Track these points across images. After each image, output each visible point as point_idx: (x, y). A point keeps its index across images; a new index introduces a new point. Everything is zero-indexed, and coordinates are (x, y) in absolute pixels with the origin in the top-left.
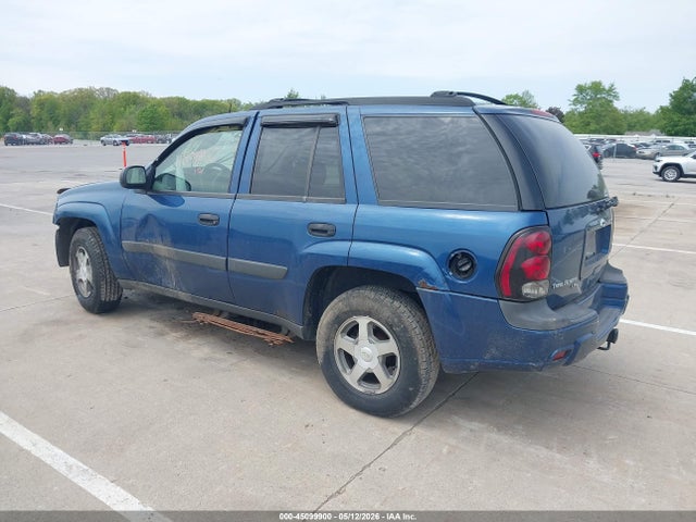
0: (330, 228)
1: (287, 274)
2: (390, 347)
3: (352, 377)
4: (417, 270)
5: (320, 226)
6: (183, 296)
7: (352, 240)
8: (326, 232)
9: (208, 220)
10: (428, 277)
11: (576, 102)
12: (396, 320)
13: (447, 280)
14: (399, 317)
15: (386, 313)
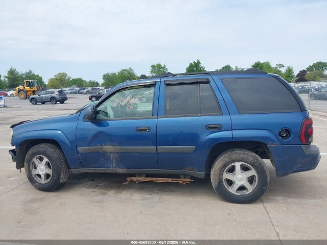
0: (219, 126)
1: (196, 149)
2: (253, 172)
3: (233, 190)
4: (267, 138)
5: (213, 126)
6: (121, 170)
7: (232, 130)
8: (217, 128)
9: (142, 130)
10: (272, 140)
11: (152, 72)
12: (256, 161)
13: (279, 140)
14: (257, 159)
15: (251, 159)
